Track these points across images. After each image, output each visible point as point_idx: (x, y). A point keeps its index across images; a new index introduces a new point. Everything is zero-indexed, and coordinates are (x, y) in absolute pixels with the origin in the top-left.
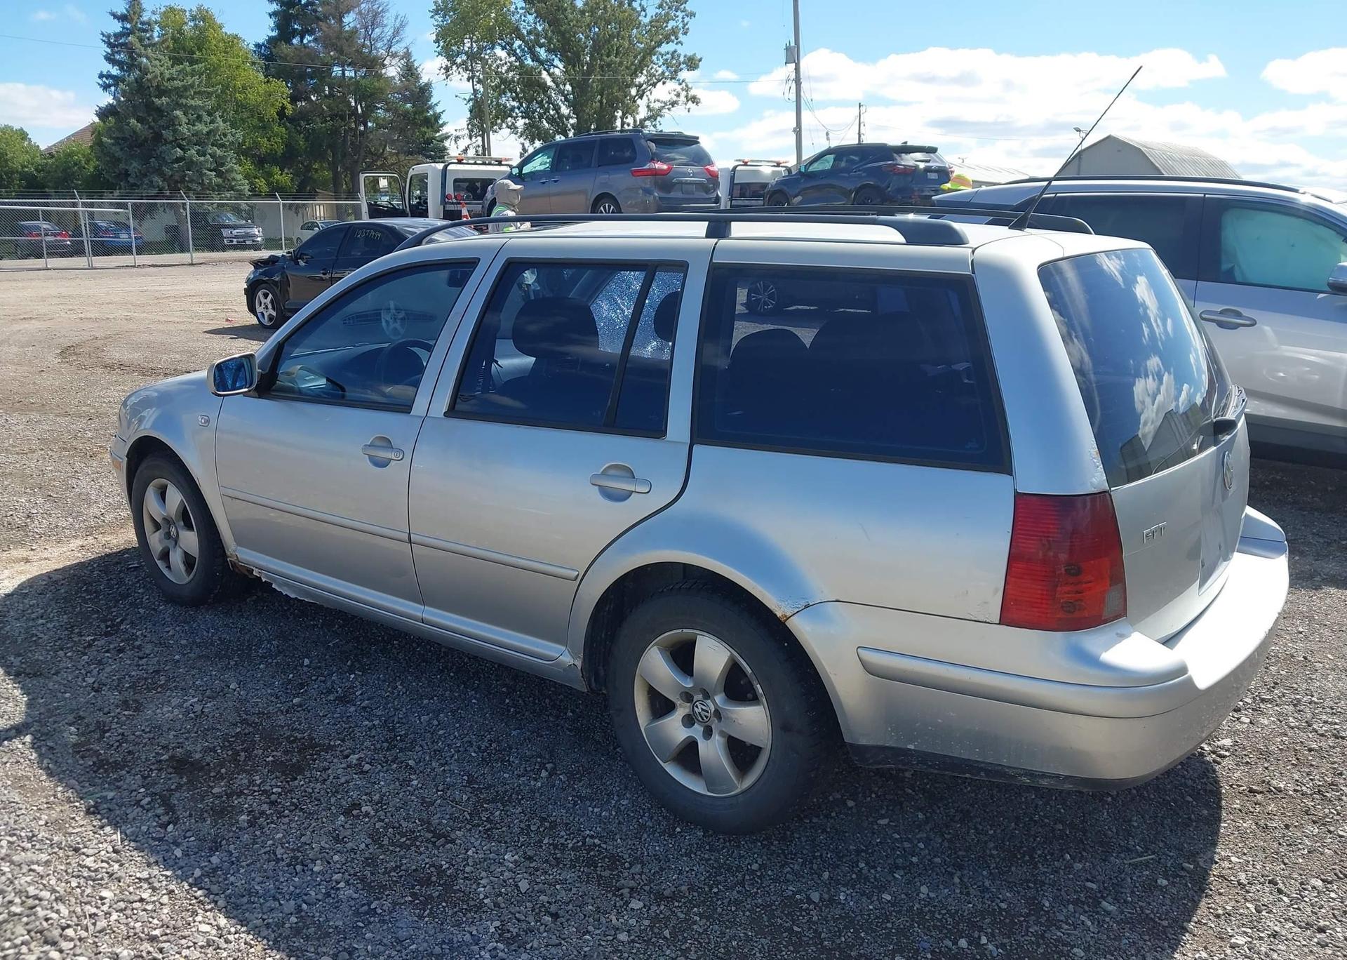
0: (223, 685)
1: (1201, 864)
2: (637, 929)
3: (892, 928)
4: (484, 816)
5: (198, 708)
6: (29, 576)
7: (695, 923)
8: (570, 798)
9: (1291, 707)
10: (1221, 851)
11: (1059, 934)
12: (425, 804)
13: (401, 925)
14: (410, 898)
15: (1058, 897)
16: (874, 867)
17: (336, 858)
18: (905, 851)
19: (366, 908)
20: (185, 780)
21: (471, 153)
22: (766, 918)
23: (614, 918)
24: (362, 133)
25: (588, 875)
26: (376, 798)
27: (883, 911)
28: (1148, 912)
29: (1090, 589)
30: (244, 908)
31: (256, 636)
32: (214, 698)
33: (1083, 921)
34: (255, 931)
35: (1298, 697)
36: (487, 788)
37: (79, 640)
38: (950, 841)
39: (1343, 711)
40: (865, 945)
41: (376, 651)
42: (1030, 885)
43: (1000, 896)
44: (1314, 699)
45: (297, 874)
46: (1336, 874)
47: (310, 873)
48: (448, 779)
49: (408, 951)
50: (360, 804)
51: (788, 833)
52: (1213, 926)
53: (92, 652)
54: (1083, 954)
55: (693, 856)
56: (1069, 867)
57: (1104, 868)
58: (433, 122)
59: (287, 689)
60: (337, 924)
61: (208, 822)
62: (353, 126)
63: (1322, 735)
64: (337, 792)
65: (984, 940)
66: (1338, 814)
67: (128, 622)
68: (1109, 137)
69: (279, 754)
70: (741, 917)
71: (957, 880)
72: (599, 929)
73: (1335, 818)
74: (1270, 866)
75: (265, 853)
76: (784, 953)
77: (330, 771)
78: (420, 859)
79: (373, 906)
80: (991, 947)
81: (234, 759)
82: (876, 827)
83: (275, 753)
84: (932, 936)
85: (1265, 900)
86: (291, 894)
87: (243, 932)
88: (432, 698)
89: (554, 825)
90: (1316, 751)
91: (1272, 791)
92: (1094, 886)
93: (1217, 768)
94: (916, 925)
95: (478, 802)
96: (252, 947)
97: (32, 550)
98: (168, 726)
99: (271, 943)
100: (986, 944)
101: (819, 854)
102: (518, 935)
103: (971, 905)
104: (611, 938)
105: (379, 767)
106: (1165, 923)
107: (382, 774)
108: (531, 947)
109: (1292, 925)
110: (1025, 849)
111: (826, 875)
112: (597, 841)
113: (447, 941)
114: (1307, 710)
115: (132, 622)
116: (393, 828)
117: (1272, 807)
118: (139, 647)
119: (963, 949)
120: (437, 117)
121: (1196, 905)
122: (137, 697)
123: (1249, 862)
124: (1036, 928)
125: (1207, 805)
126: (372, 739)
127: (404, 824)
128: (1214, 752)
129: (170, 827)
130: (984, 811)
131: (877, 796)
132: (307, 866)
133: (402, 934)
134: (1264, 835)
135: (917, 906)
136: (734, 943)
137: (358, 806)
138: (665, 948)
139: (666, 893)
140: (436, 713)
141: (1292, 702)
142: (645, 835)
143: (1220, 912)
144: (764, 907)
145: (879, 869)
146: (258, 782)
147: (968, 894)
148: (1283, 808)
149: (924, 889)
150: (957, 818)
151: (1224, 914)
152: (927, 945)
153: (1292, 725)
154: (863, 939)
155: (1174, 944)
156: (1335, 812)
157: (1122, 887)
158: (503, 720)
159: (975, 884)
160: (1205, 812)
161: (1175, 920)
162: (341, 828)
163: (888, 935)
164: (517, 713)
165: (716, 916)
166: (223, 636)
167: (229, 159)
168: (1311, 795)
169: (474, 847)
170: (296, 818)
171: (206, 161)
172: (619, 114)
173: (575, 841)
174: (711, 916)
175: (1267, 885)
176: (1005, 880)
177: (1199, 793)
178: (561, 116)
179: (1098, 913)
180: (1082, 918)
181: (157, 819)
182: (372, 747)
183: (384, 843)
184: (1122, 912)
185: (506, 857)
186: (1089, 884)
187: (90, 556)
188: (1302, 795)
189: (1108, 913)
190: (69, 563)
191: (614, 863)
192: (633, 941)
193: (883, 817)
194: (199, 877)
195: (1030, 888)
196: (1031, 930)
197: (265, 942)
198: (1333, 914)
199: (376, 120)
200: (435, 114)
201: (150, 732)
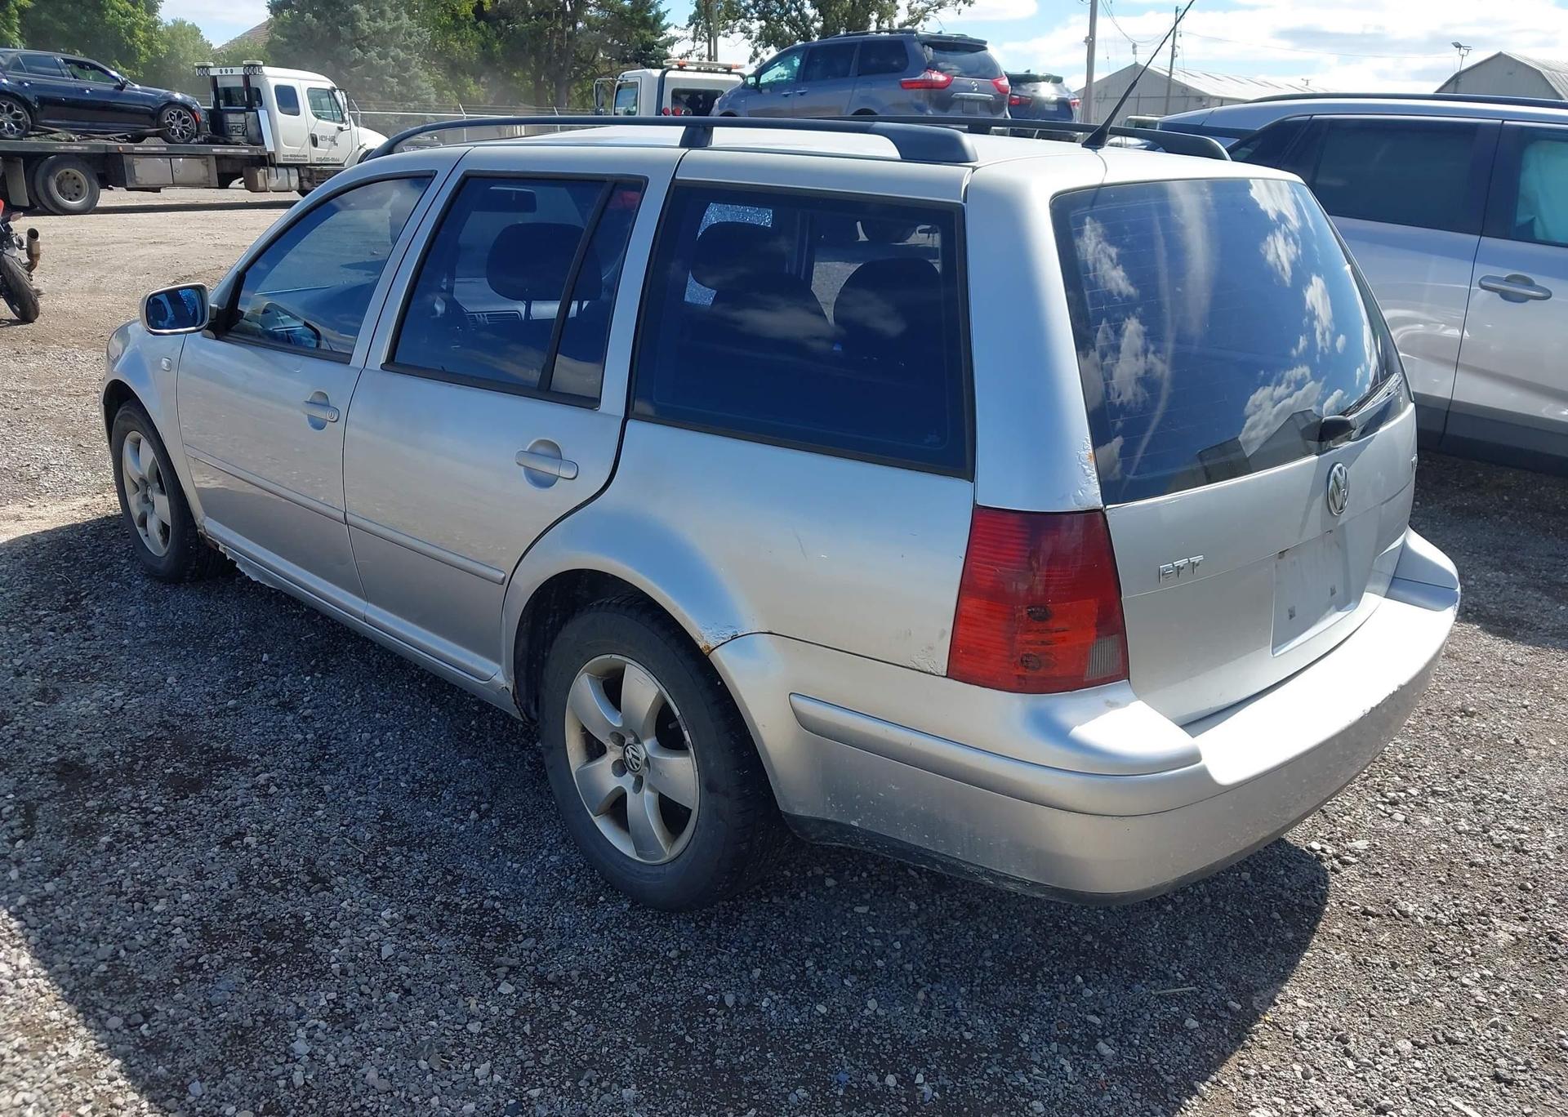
0: (161, 677)
1: (1255, 1004)
2: (494, 1019)
3: (810, 1051)
4: (381, 861)
5: (118, 703)
6: (12, 537)
7: (569, 1018)
8: (492, 848)
9: (1471, 805)
10: (1289, 990)
11: (1023, 1079)
12: (321, 839)
13: (221, 987)
14: (249, 954)
15: (1044, 1030)
16: (823, 968)
17: (186, 897)
18: (873, 950)
19: (192, 961)
20: (63, 788)
21: (694, 59)
22: (658, 1021)
23: (473, 1002)
24: (570, 36)
25: (468, 945)
26: (266, 828)
27: (809, 1028)
28: (1154, 1061)
29: (1064, 639)
30: (56, 947)
31: (225, 623)
32: (142, 693)
33: (1063, 1066)
34: (56, 977)
35: (1485, 792)
36: (400, 827)
37: (31, 614)
38: (937, 944)
39: (1539, 816)
40: (766, 1069)
41: (350, 651)
42: (1015, 1011)
43: (969, 1023)
44: (1506, 797)
45: (134, 912)
46: (1434, 1037)
47: (149, 912)
48: (359, 813)
49: (215, 1020)
50: (245, 834)
51: (735, 913)
52: (1235, 1090)
53: (37, 631)
54: (1042, 1109)
55: (606, 933)
56: (1078, 992)
57: (1121, 998)
58: (655, 24)
59: (229, 688)
60: (150, 978)
61: (64, 841)
62: (560, 26)
63: (1498, 846)
64: (226, 816)
65: (920, 1079)
66: (1473, 955)
67: (92, 596)
68: (1500, 55)
69: (182, 766)
70: (629, 1018)
71: (921, 995)
72: (451, 1014)
73: (1467, 960)
74: (1349, 1016)
75: (109, 884)
76: (660, 1069)
77: (229, 791)
78: (281, 908)
79: (201, 960)
80: (926, 1088)
81: (130, 768)
82: (849, 916)
83: (177, 765)
84: (856, 1067)
85: (1322, 1062)
86: (116, 937)
87: (42, 977)
88: (387, 713)
89: (458, 879)
90: (1480, 866)
91: (1394, 915)
92: (1097, 1021)
93: (1332, 877)
94: (843, 1050)
95: (382, 843)
96: (42, 996)
97: (30, 506)
98: (76, 722)
99: (66, 993)
100: (922, 1084)
101: (762, 944)
102: (352, 1012)
103: (925, 1031)
104: (460, 1027)
105: (288, 790)
106: (1171, 1079)
107: (287, 799)
108: (360, 1030)
109: (1344, 1100)
110: (1030, 963)
111: (757, 972)
112: (497, 905)
113: (266, 1012)
114: (1491, 811)
115: (97, 598)
116: (269, 866)
117: (1385, 937)
118: (90, 628)
119: (889, 1087)
120: (659, 17)
121: (1224, 1057)
122: (59, 685)
123: (1321, 1008)
124: (997, 1069)
125: (1296, 926)
126: (295, 756)
127: (284, 862)
128: (1337, 857)
129: (20, 843)
130: (999, 908)
131: (870, 875)
132: (147, 904)
133: (217, 998)
134: (1357, 972)
135: (856, 1024)
136: (605, 1050)
137: (240, 835)
138: (518, 1046)
139: (551, 977)
140: (384, 729)
141: (1473, 798)
142: (559, 902)
143: (1252, 1072)
144: (661, 1006)
145: (829, 971)
146: (142, 798)
147: (928, 1016)
148: (1400, 939)
149: (872, 1004)
150: (958, 914)
151: (1256, 1075)
152: (843, 1077)
153: (1461, 828)
154: (767, 1061)
155: (1172, 1109)
156: (1470, 952)
157: (1134, 1026)
158: (458, 745)
159: (944, 1003)
160: (1290, 935)
161: (1186, 1077)
162: (210, 861)
163: (801, 1060)
164: (478, 737)
165: (598, 1012)
166: (188, 620)
167: (413, 63)
168: (1447, 926)
169: (351, 895)
170: (164, 845)
171: (388, 65)
172: (874, 16)
173: (472, 901)
174: (591, 1013)
175: (1334, 1042)
176: (985, 1003)
177: (1292, 910)
178: (804, 17)
179: (1087, 1056)
180: (1063, 1061)
181: (9, 832)
182: (292, 766)
183: (252, 883)
184: (1120, 1059)
185: (383, 914)
186: (1093, 1018)
187: (89, 517)
188: (1435, 924)
189: (1101, 1057)
190: (62, 524)
191: (506, 934)
192: (485, 1034)
193: (863, 903)
194: (24, 906)
195: (1013, 1015)
196: (989, 1071)
197: (60, 991)
198: (1407, 1090)
199: (588, 20)
200: (658, 14)
201: (53, 728)
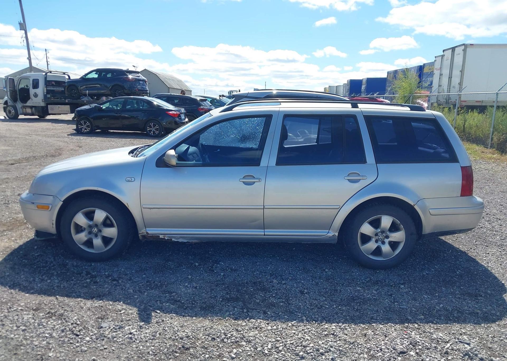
68: (145, 69)
